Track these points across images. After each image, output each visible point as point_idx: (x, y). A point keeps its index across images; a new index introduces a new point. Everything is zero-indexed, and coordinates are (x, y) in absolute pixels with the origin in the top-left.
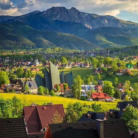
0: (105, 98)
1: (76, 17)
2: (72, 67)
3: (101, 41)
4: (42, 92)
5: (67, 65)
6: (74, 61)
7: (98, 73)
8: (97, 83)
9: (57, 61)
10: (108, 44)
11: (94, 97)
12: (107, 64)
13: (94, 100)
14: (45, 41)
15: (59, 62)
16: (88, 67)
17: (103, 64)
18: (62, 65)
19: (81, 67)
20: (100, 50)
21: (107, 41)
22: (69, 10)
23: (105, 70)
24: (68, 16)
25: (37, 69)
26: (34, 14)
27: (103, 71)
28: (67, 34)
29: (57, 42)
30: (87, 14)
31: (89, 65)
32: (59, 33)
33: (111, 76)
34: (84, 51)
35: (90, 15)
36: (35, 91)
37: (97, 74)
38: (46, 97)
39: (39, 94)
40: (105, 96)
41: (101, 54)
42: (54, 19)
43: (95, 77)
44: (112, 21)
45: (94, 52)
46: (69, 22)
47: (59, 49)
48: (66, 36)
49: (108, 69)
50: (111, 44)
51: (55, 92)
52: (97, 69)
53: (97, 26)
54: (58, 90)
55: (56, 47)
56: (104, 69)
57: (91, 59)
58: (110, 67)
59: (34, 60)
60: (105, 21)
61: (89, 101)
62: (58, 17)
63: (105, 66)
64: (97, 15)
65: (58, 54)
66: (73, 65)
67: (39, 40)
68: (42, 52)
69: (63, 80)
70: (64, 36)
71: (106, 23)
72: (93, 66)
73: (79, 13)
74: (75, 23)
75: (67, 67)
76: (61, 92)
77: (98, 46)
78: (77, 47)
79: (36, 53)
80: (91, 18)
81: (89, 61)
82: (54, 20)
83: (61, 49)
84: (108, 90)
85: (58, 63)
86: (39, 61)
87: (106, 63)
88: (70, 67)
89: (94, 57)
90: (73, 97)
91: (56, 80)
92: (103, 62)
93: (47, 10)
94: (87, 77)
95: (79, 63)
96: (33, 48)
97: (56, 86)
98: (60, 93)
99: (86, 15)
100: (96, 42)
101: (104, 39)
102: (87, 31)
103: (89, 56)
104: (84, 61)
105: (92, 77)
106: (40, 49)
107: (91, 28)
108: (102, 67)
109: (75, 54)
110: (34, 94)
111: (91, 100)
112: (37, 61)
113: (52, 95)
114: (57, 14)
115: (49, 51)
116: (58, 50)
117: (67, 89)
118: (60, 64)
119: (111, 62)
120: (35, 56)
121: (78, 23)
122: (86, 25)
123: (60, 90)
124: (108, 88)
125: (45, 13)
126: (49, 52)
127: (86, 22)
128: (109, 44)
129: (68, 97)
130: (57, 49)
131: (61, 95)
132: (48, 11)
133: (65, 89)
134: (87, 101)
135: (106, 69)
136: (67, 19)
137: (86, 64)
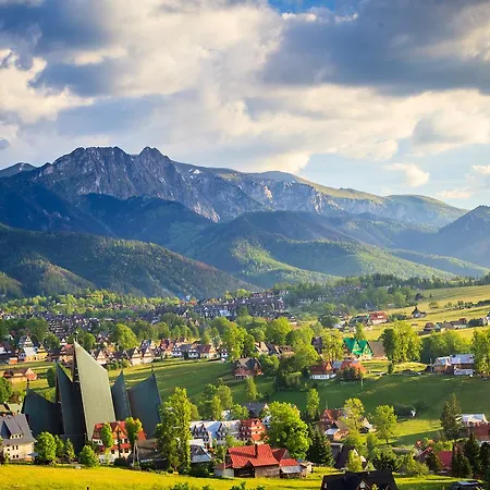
0: (277, 465)
1: (162, 180)
2: (154, 361)
3: (251, 261)
4: (52, 455)
5: (136, 352)
6: (160, 337)
7: (249, 378)
8: (246, 413)
9: (98, 340)
10: (279, 271)
11: (239, 463)
12: (279, 344)
13: (237, 473)
14: (55, 271)
15: (105, 344)
16: (211, 356)
17: (263, 343)
18: (118, 355)
19: (186, 356)
20: (252, 295)
21: (274, 262)
22: (134, 157)
23: (271, 366)
24: (132, 180)
25: (29, 371)
26: (10, 175)
27: (266, 367)
28: (131, 244)
29: (97, 272)
30: (198, 168)
31: (213, 349)
32: (103, 242)
33: (294, 385)
34: (195, 301)
35: (208, 172)
36: (27, 450)
37: (245, 382)
38: (65, 469)
39: (40, 460)
40: (278, 456)
41: (255, 307)
42: (83, 191)
43: (237, 390)
44: (290, 191)
45: (230, 301)
46: (137, 201)
47: (105, 298)
48: (128, 251)
49: (281, 359)
50: (289, 272)
51: (99, 450)
52: (243, 362)
53: (235, 211)
54: (106, 444)
55: (93, 291)
56: (269, 361)
57: (221, 329)
58: (288, 354)
59: (17, 340)
60: (263, 190)
61: (221, 478)
62: (97, 183)
63: (272, 351)
64: (236, 172)
65: (101, 316)
66: (157, 352)
67: (34, 267)
68: (43, 309)
69: (126, 406)
70: (120, 250)
71: (267, 201)
72: (229, 351)
73: (170, 166)
74: (156, 203)
75: (136, 361)
76: (120, 451)
77: (242, 282)
78: (169, 288)
79: (22, 316)
80: (215, 181)
81: (213, 334)
82: (83, 196)
83: (113, 296)
84: (285, 435)
85: (102, 347)
86: (36, 344)
87: (274, 339)
88: (146, 360)
89: (231, 319)
90: (161, 466)
91: (98, 408)
92: (263, 336)
93: (59, 161)
94: (209, 394)
95: (178, 344)
96: (11, 295)
97: (100, 431)
98: (117, 453)
99: (197, 172)
100: (236, 267)
101: (263, 256)
102: (202, 228)
103: (212, 318)
104: (194, 334)
105: (228, 391)
106: (36, 300)
107: (215, 217)
108: (262, 356)
109: (161, 311)
110: (22, 462)
111: (227, 473)
112: (29, 341)
113: (85, 462)
114: (92, 174)
115: (70, 304)
116: (100, 301)
117: (141, 440)
118: (111, 349)
119: (290, 337)
120: (21, 325)
121: (170, 203)
122: (198, 209)
123: (116, 443)
124: (287, 429)
125: (49, 171)
126: (71, 311)
127: (196, 196)
128: (282, 271)
129: (144, 468)
130: (98, 296)
131: (120, 463)
132: (62, 164)
133: (131, 438)
134: (214, 477)
135: (274, 360)
136: (129, 190)
137: (203, 347)
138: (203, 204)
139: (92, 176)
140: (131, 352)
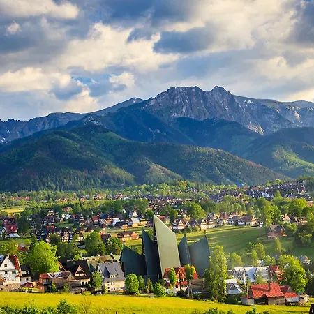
0: (283, 297)
1: (227, 108)
2: (216, 227)
3: (285, 160)
4: (136, 289)
5: (203, 221)
6: (221, 211)
7: (277, 238)
9: (180, 213)
10: (303, 167)
11: (258, 295)
12: (298, 216)
13: (257, 301)
14: (157, 169)
15: (185, 216)
16: (253, 223)
17: (286, 215)
18: (191, 223)
19: (236, 224)
20: (284, 183)
21: (300, 161)
22: (208, 93)
23: (293, 231)
24: (207, 108)
25: (134, 234)
26: (127, 106)
27: (288, 231)
28: (206, 150)
29: (183, 168)
30: (251, 99)
31: (254, 219)
32: (187, 148)
33: (306, 243)
34: (247, 187)
35: (257, 102)
36: (120, 285)
37: (274, 241)
38: (143, 298)
39: (129, 292)
40: (284, 291)
41: (285, 191)
42: (175, 115)
43: (269, 246)
44: (312, 114)
45: (270, 187)
46: (210, 121)
47: (188, 185)
48: (203, 154)
49: (298, 226)
50: (310, 168)
51: (167, 286)
52: (273, 228)
53: (275, 127)
54: (172, 282)
55: (180, 181)
56: (290, 227)
57: (260, 204)
58: (303, 222)
59: (128, 213)
60: (293, 114)
61: (245, 305)
62: (184, 110)
63: (292, 220)
64: (275, 102)
65: (184, 197)
66: (218, 221)
67: (142, 165)
68: (147, 193)
69: (188, 257)
70: (198, 154)
71: (297, 120)
72: (264, 221)
73: (232, 98)
74: (222, 123)
75: (203, 227)
76: (182, 286)
77: (279, 175)
78: (231, 179)
79: (134, 197)
80: (262, 108)
81: (255, 209)
82: (174, 119)
83: (193, 184)
84: (290, 277)
85: (182, 217)
86: (140, 216)
87: (294, 212)
88: (210, 226)
89: (269, 199)
90: (206, 296)
91: (169, 258)
92: (287, 211)
93: (158, 96)
94: (250, 248)
95: (231, 216)
96: (128, 184)
97: (168, 273)
98: (179, 287)
99: (250, 102)
100: (274, 164)
101: (293, 158)
102: (252, 139)
103: (256, 198)
104: (243, 210)
105: (262, 247)
106: (143, 187)
107: (262, 132)
108: (286, 223)
109: (224, 193)
110: (117, 293)
111: (250, 302)
112: (135, 214)
113: (157, 293)
114: (181, 104)
115: (165, 190)
116: (185, 188)
117: (196, 279)
118: (188, 219)
119: (305, 211)
120: (131, 203)
121: (231, 122)
122: (251, 127)
123: (179, 281)
124: (291, 273)
125: (153, 102)
126: (165, 193)
127: (249, 118)
128: (306, 167)
129: (196, 298)
130: (183, 185)
131: (180, 294)
132: (161, 98)
134: (241, 304)
135: (294, 227)
136: (205, 114)
137: (247, 218)
138: (253, 123)
139: (180, 105)
140: (200, 222)
